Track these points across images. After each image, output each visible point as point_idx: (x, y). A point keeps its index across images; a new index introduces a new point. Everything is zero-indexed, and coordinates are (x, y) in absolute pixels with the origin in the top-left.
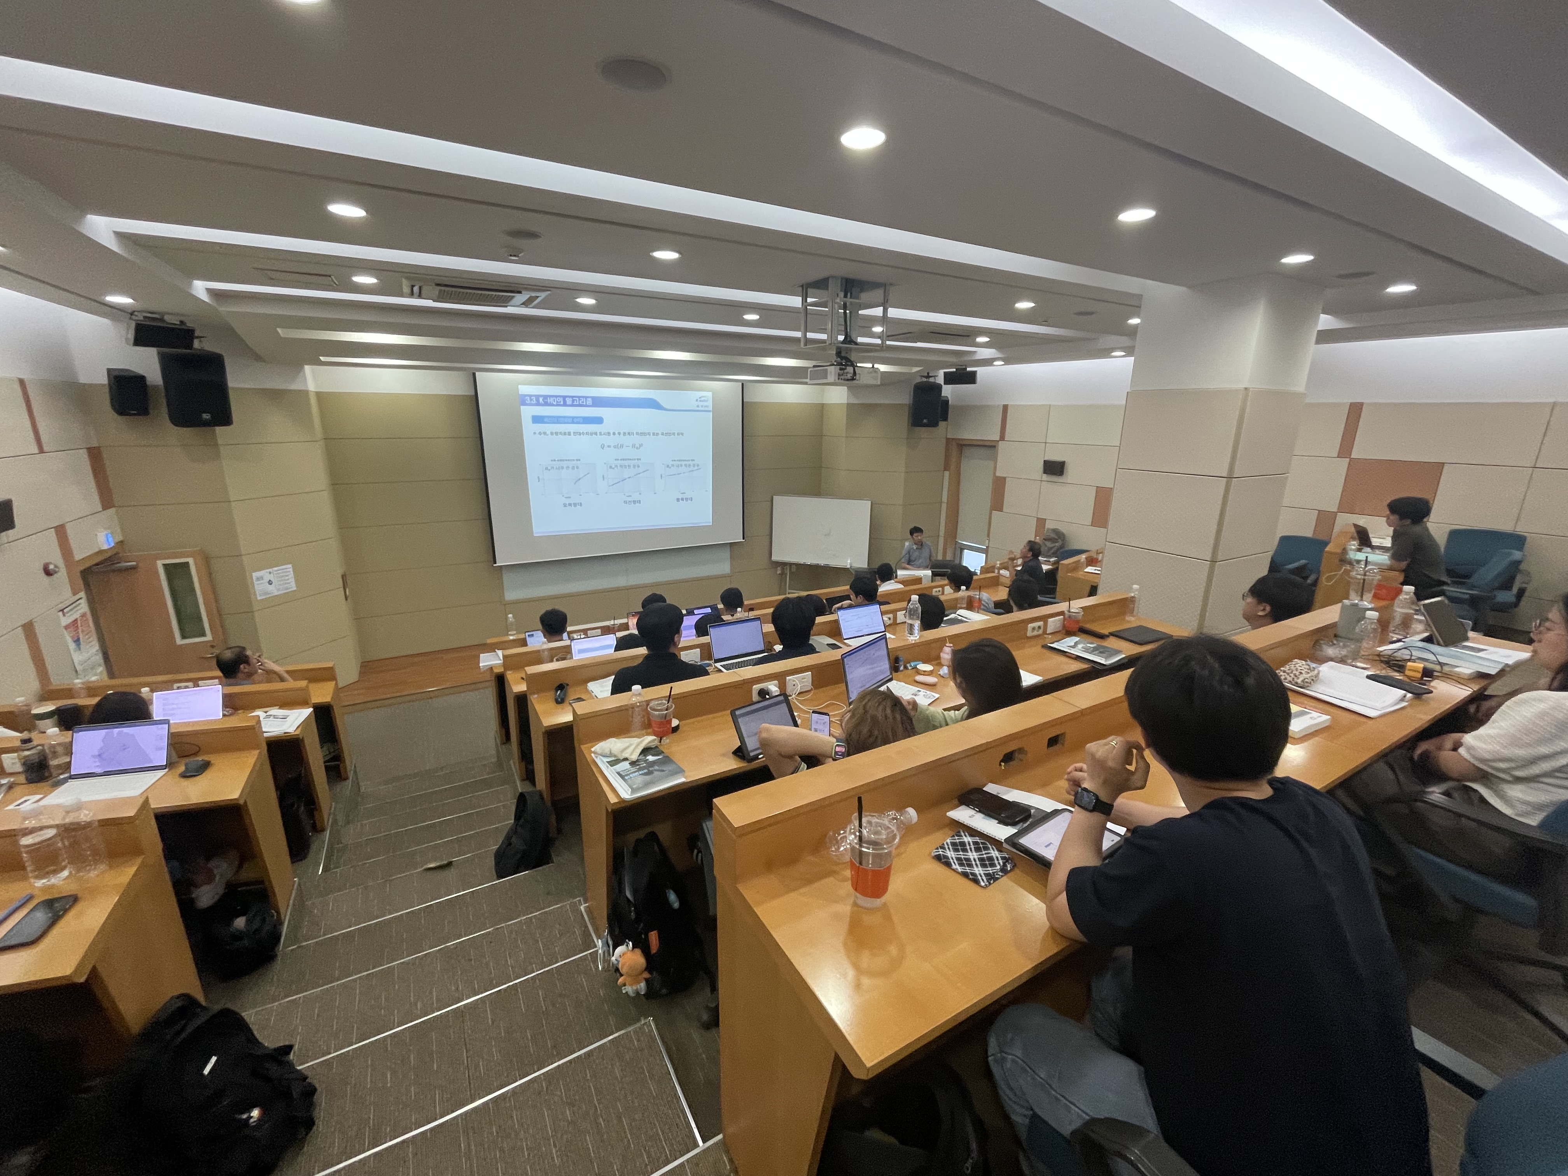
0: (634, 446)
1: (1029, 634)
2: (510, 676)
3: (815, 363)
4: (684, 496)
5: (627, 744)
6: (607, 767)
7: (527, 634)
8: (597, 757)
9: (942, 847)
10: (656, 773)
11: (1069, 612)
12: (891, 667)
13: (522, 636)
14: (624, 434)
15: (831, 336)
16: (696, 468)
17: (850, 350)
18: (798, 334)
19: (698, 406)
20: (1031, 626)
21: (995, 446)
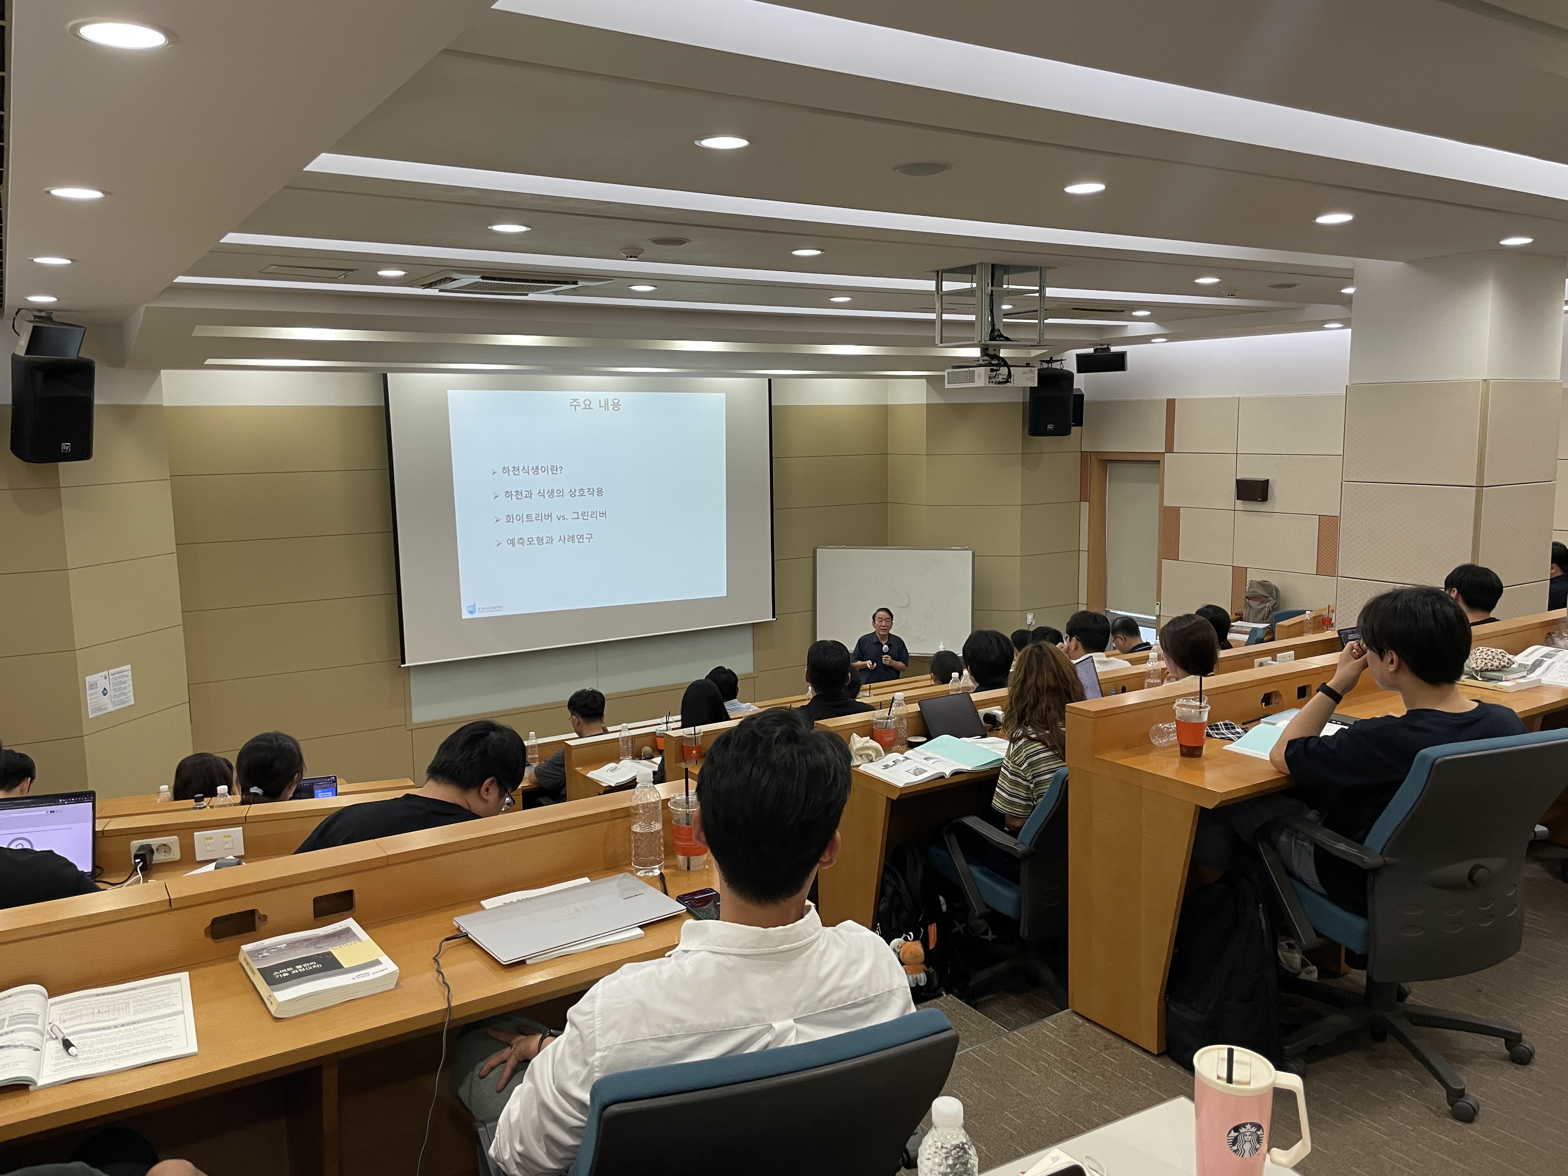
17: (999, 346)
21: (1159, 461)
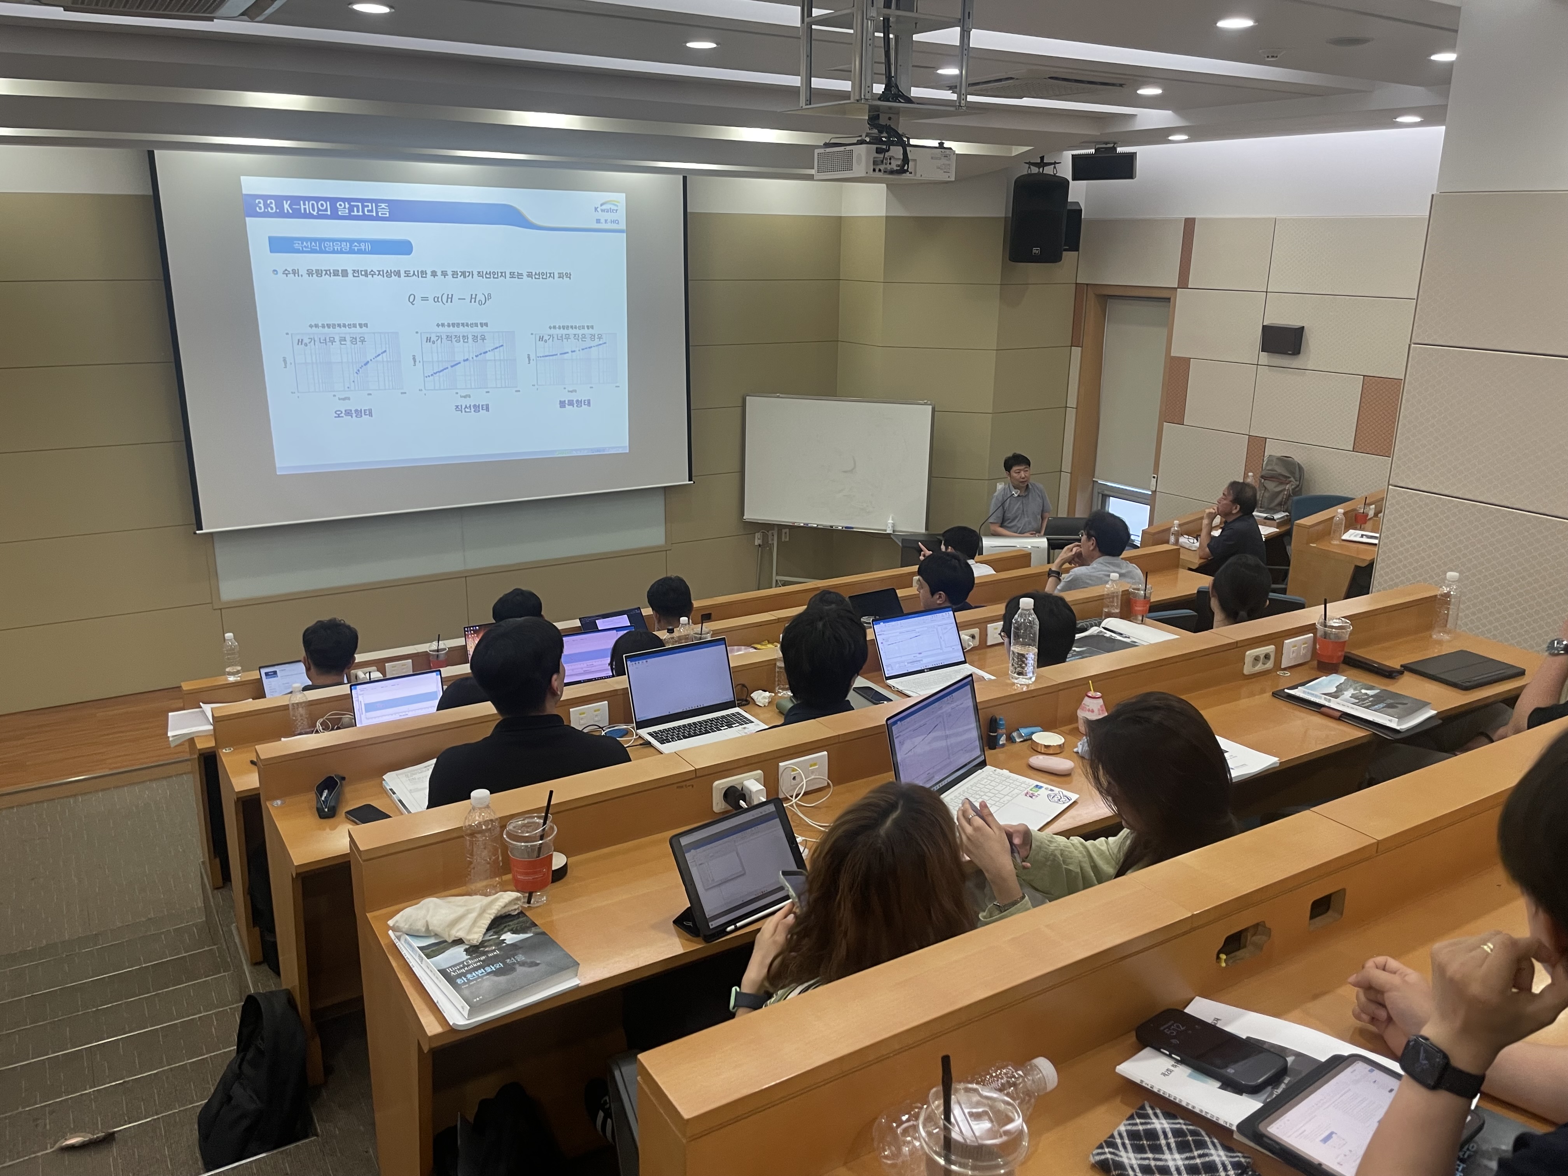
0: (473, 298)
1: (1247, 669)
2: (228, 758)
3: (827, 138)
4: (574, 397)
5: (460, 911)
6: (422, 959)
7: (263, 671)
8: (399, 938)
9: (1111, 1144)
10: (520, 969)
11: (1325, 626)
12: (981, 738)
13: (254, 675)
14: (455, 274)
15: (859, 85)
16: (597, 342)
17: (897, 112)
18: (795, 81)
19: (598, 221)
20: (1251, 653)
21: (1169, 299)
